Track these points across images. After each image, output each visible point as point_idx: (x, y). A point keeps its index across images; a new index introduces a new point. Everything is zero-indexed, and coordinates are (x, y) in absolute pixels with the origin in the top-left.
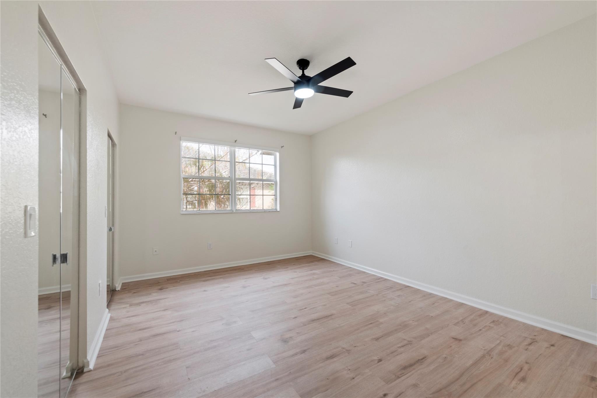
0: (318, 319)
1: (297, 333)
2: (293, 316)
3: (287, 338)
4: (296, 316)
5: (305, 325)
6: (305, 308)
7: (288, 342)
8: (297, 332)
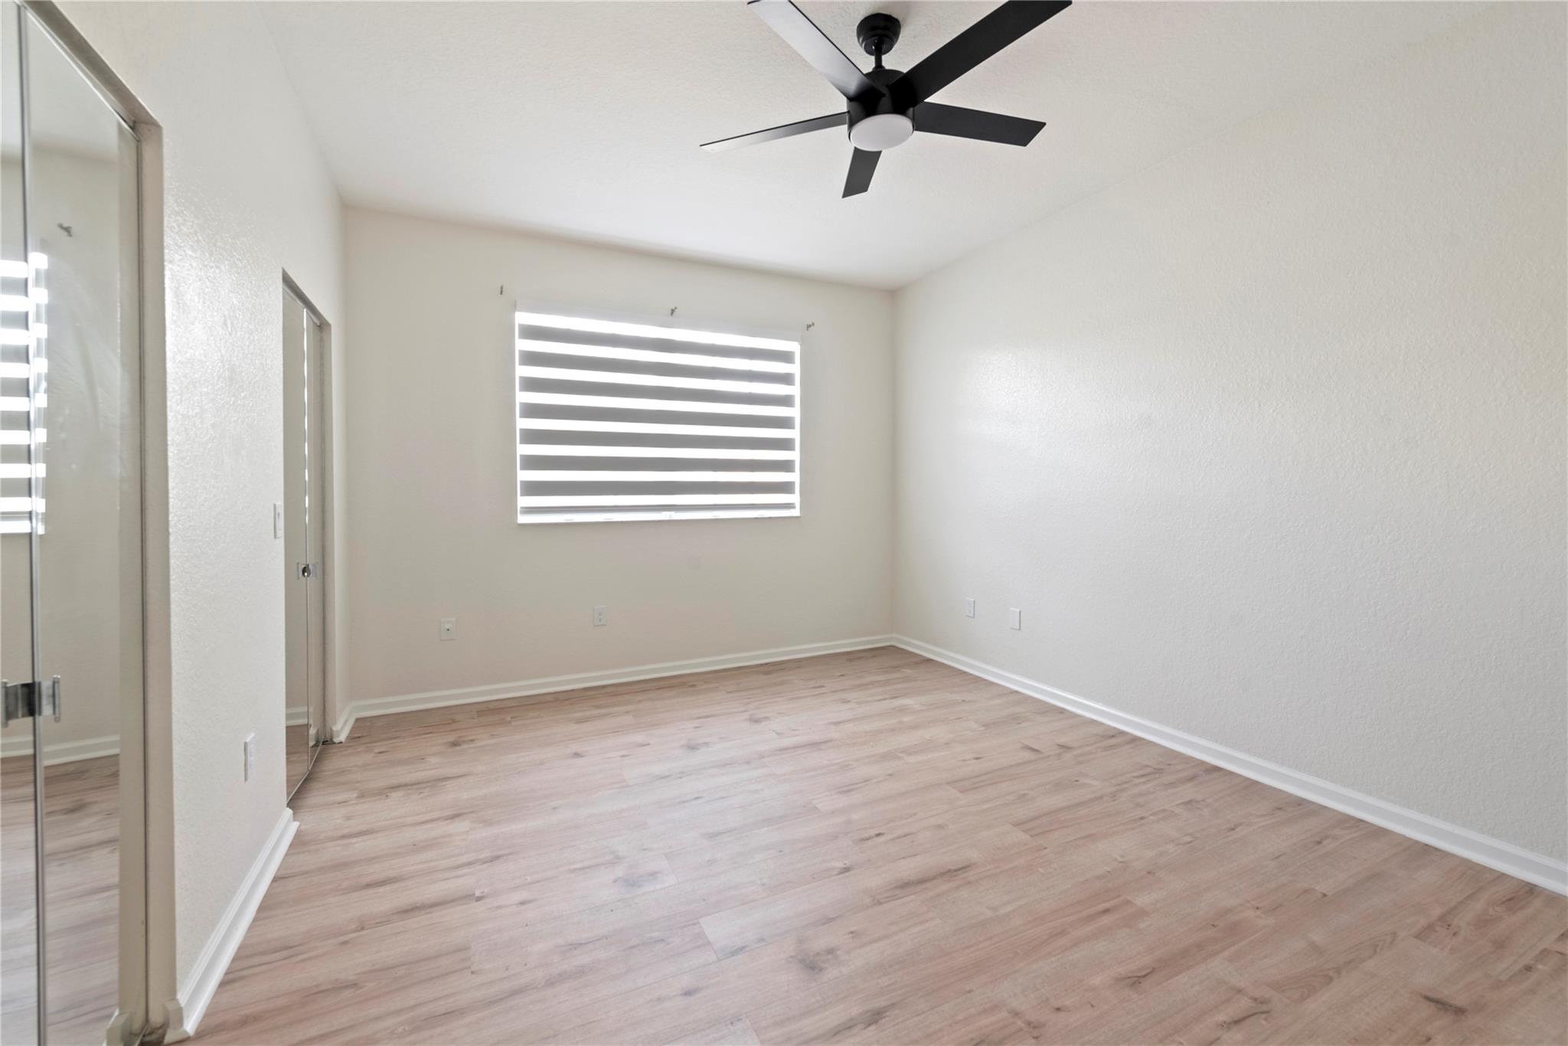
0: (922, 881)
1: (852, 933)
2: (840, 865)
3: (818, 954)
4: (848, 863)
5: (880, 903)
6: (878, 835)
7: (821, 970)
8: (852, 929)
